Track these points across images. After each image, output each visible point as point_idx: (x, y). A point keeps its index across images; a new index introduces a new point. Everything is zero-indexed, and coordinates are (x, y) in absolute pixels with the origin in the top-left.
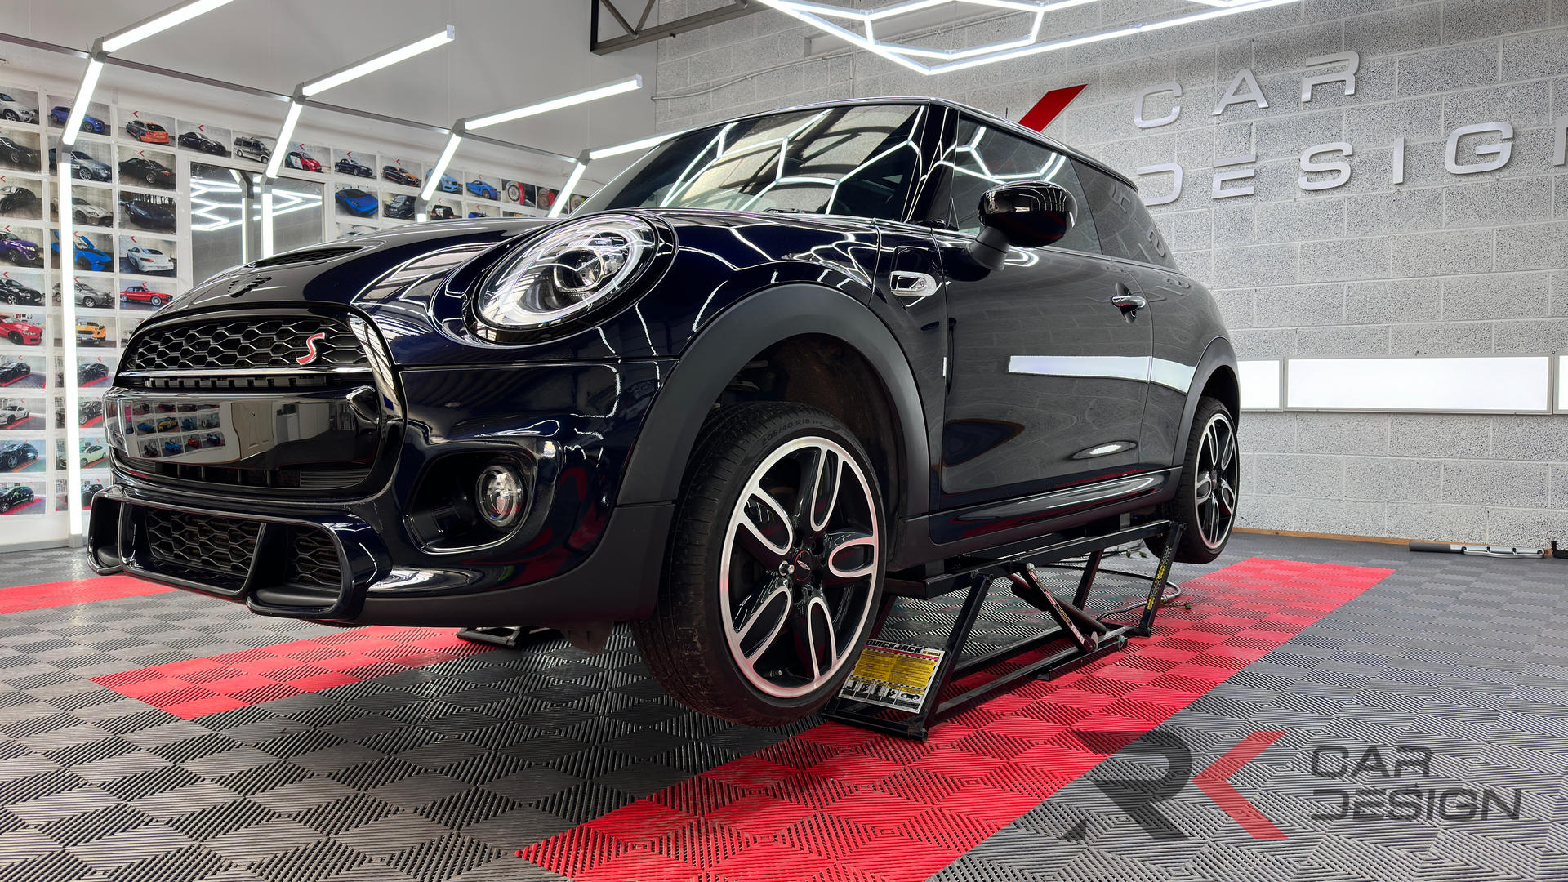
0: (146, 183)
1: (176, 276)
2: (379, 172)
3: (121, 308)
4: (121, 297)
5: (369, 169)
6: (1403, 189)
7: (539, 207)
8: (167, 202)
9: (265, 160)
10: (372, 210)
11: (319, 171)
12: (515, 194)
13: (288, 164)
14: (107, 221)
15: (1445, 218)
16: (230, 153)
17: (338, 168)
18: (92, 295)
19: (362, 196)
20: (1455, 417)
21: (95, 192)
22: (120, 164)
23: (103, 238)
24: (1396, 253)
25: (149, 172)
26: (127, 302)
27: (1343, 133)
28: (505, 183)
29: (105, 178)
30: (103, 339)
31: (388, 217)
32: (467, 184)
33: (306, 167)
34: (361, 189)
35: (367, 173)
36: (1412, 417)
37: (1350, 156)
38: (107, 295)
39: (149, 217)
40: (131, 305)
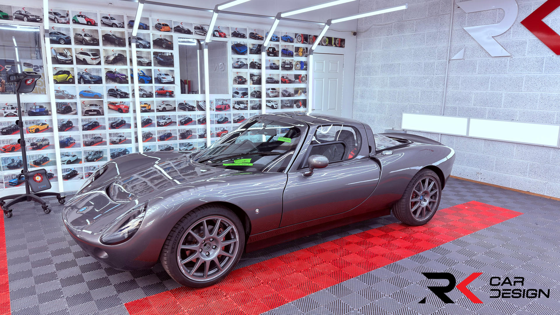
0: (163, 48)
1: (174, 84)
2: (248, 35)
3: (156, 97)
4: (156, 93)
5: (244, 34)
7: (309, 44)
8: (170, 55)
9: (205, 34)
10: (245, 52)
11: (225, 37)
12: (300, 39)
13: (214, 35)
14: (149, 64)
16: (193, 32)
17: (232, 35)
18: (145, 93)
19: (241, 46)
21: (145, 53)
22: (154, 41)
23: (148, 71)
25: (164, 43)
26: (158, 94)
28: (296, 34)
29: (148, 47)
30: (150, 109)
31: (251, 54)
32: (281, 37)
33: (220, 36)
34: (241, 43)
35: (243, 36)
38: (150, 92)
39: (164, 61)
40: (159, 96)
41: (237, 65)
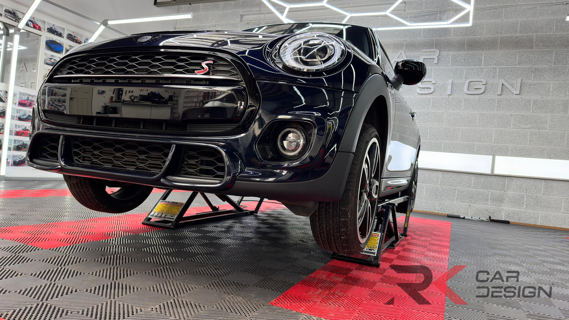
2: (65, 35)
5: (61, 33)
6: (451, 97)
9: (18, 21)
10: (61, 51)
11: (40, 30)
13: (28, 25)
15: (463, 108)
17: (48, 30)
19: (57, 44)
20: (462, 174)
24: (446, 118)
27: (432, 76)
33: (35, 27)
34: (57, 41)
35: (60, 35)
36: (448, 172)
37: (434, 84)
41: (50, 62)
